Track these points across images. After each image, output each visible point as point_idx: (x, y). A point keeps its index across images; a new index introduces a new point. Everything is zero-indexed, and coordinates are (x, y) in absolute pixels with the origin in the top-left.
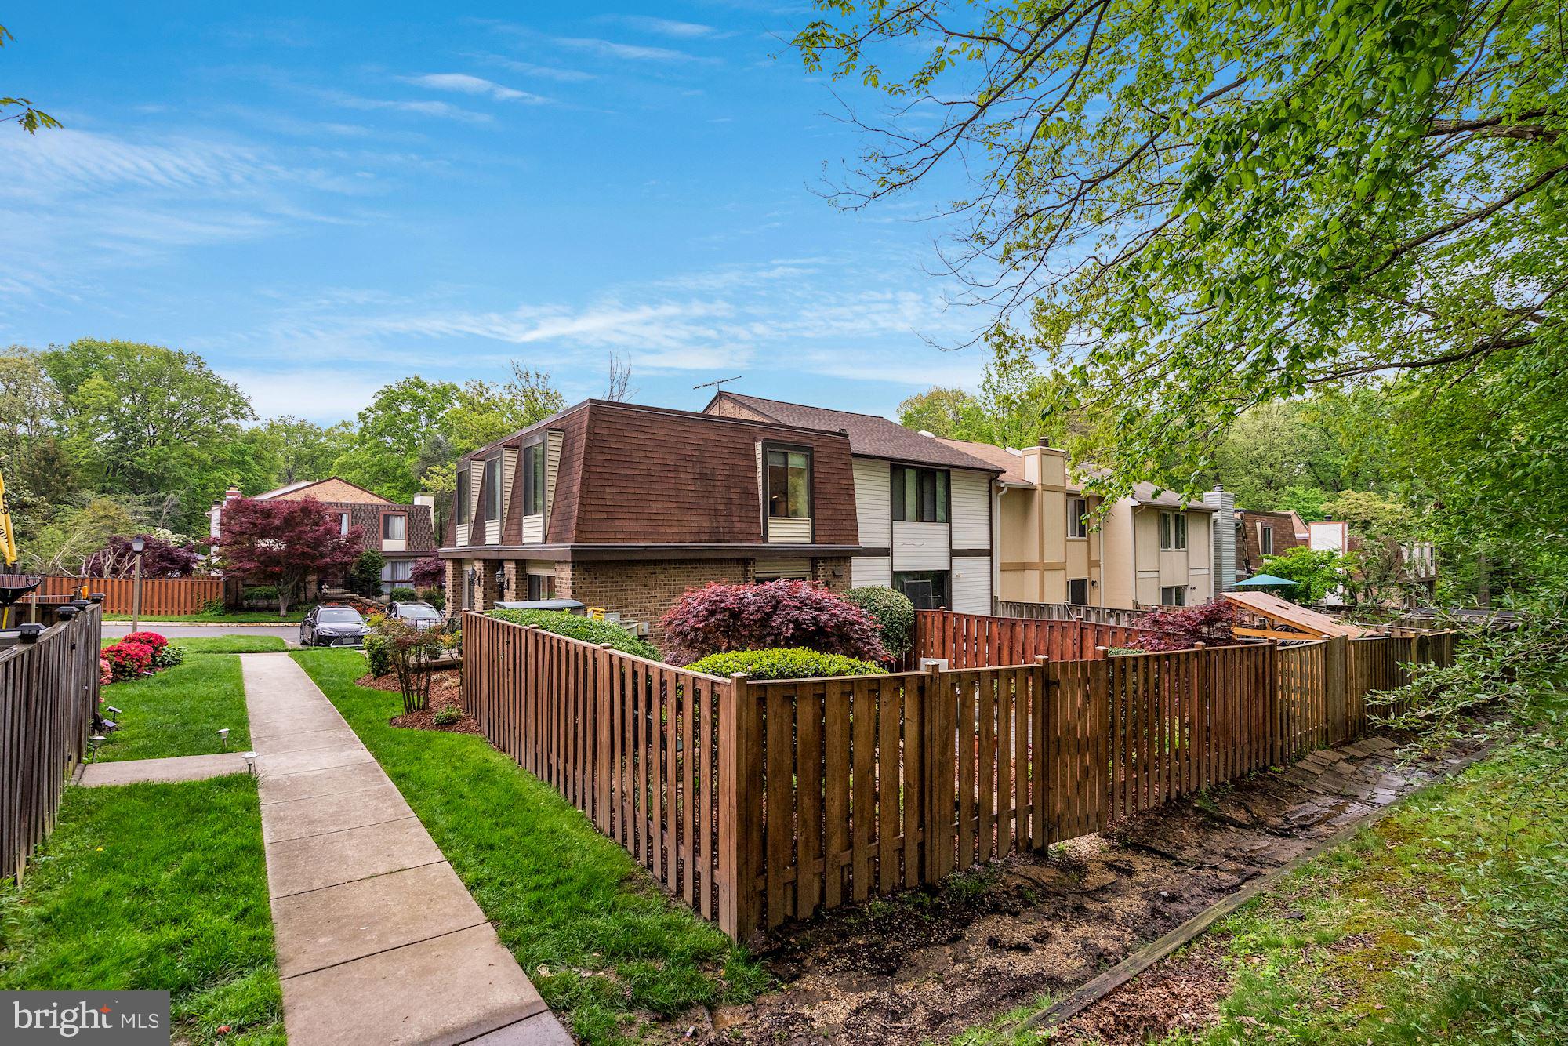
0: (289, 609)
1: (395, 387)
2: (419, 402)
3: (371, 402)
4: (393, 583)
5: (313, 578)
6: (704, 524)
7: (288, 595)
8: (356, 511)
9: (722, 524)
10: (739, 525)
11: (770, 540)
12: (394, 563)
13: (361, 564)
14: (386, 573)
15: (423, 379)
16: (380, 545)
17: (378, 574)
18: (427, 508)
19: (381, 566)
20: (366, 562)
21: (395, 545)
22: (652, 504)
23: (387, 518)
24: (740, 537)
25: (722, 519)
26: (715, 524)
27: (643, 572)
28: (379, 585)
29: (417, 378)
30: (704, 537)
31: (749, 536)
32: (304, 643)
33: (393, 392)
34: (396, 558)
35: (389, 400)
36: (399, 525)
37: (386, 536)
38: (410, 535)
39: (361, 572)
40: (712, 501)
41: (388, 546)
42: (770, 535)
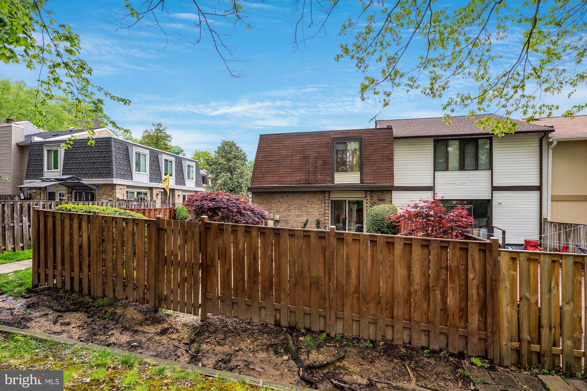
6: (303, 177)
9: (311, 177)
10: (319, 177)
11: (335, 183)
22: (280, 170)
24: (320, 182)
25: (311, 175)
26: (307, 177)
27: (278, 196)
30: (302, 182)
31: (325, 181)
40: (307, 167)
42: (335, 180)
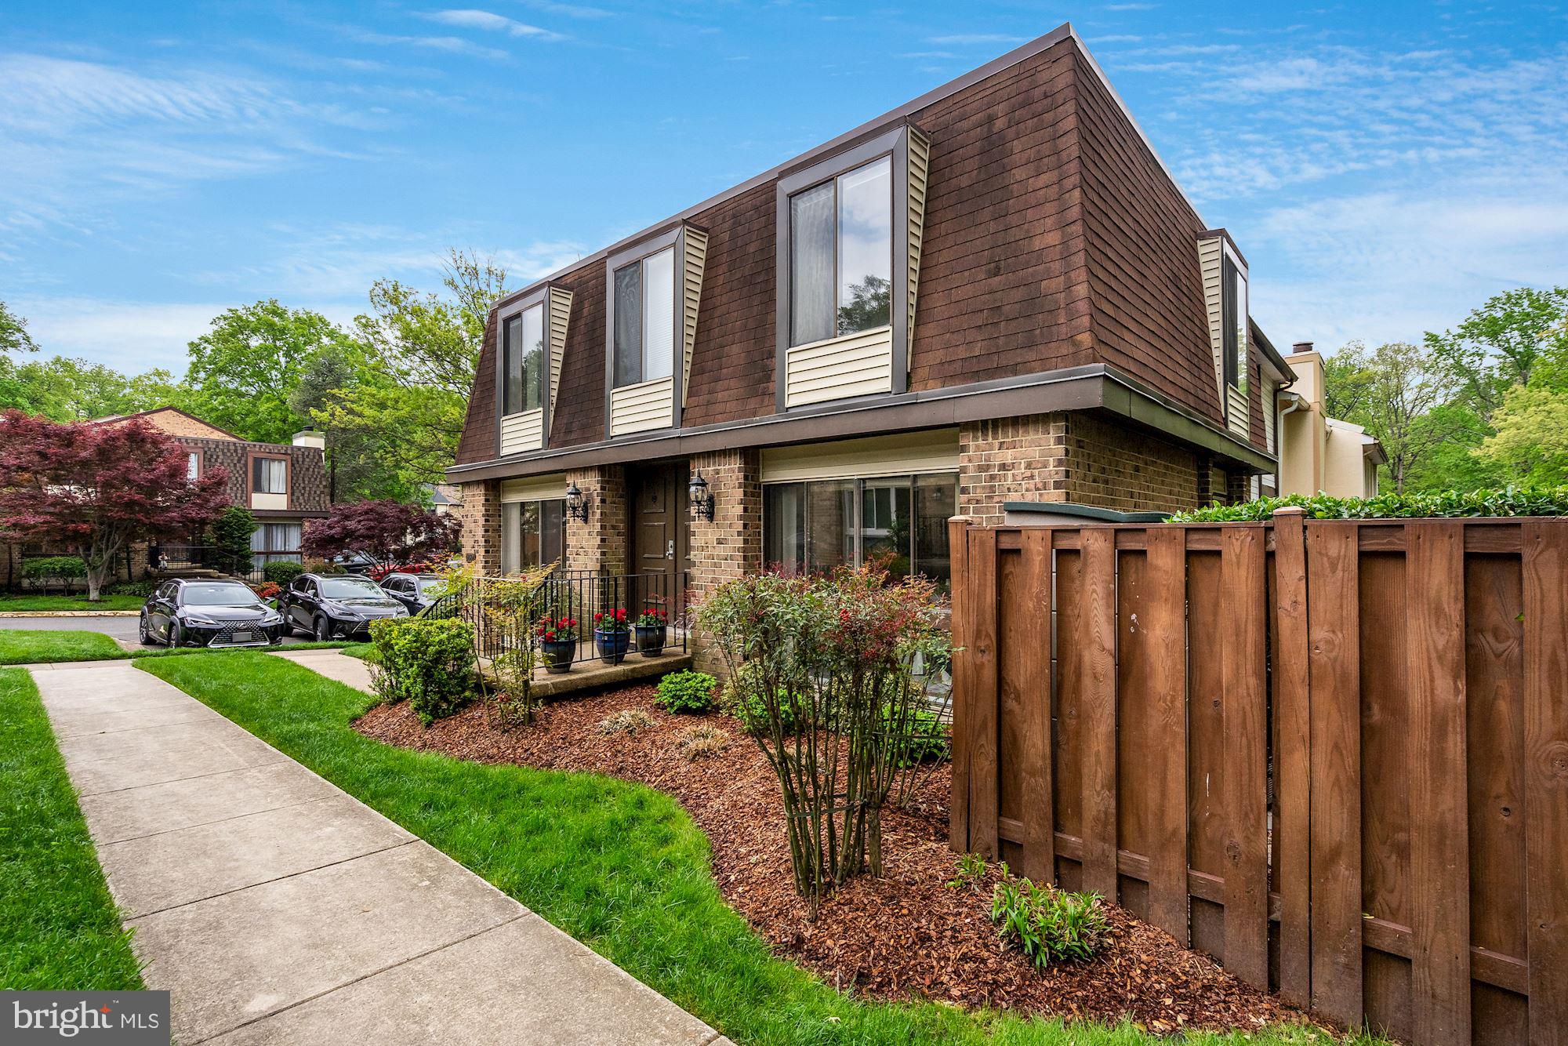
0: (104, 590)
1: (241, 312)
2: (277, 332)
3: (209, 331)
4: (268, 554)
5: (141, 546)
7: (103, 571)
8: (209, 453)
10: (1207, 388)
11: (1229, 426)
12: (268, 526)
13: (220, 526)
14: (257, 540)
15: (281, 305)
16: (248, 501)
17: (246, 541)
18: (317, 451)
19: (252, 530)
20: (228, 524)
21: (272, 499)
23: (258, 462)
28: (248, 557)
29: (273, 303)
32: (149, 641)
33: (240, 318)
34: (272, 520)
35: (238, 327)
36: (277, 473)
37: (258, 488)
38: (292, 490)
39: (221, 538)
40: (1186, 332)
41: (260, 502)
42: (1229, 417)
